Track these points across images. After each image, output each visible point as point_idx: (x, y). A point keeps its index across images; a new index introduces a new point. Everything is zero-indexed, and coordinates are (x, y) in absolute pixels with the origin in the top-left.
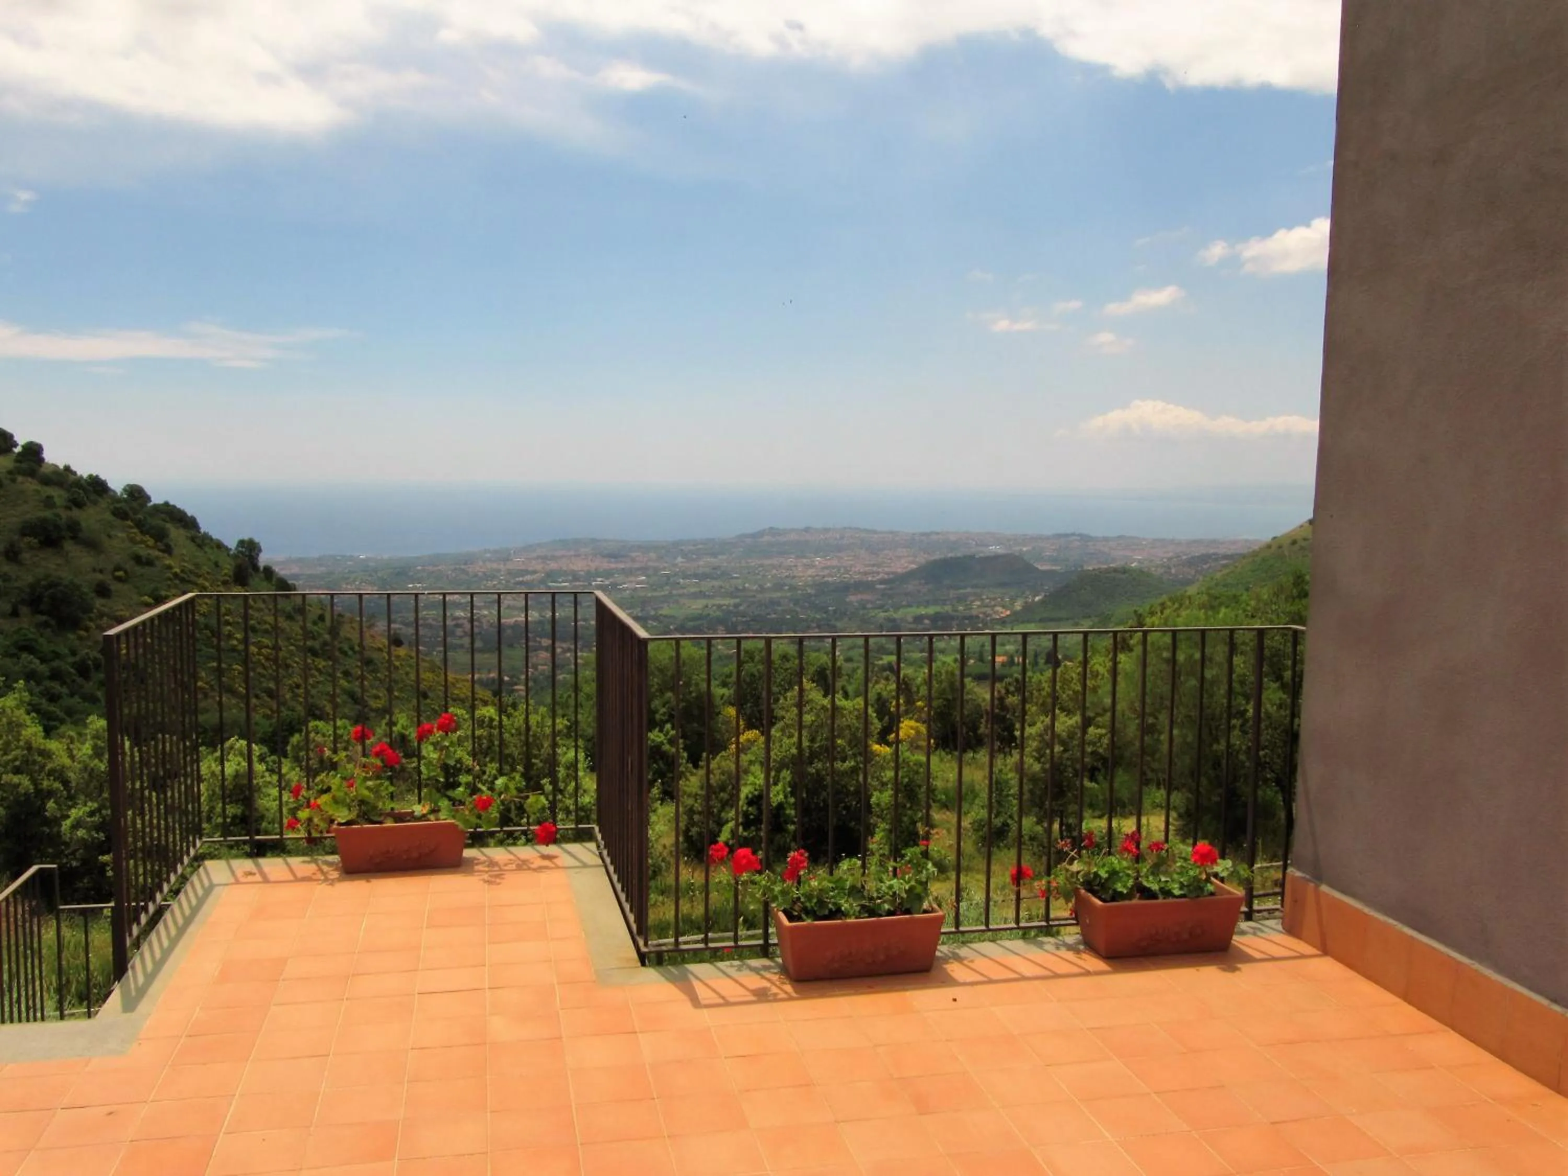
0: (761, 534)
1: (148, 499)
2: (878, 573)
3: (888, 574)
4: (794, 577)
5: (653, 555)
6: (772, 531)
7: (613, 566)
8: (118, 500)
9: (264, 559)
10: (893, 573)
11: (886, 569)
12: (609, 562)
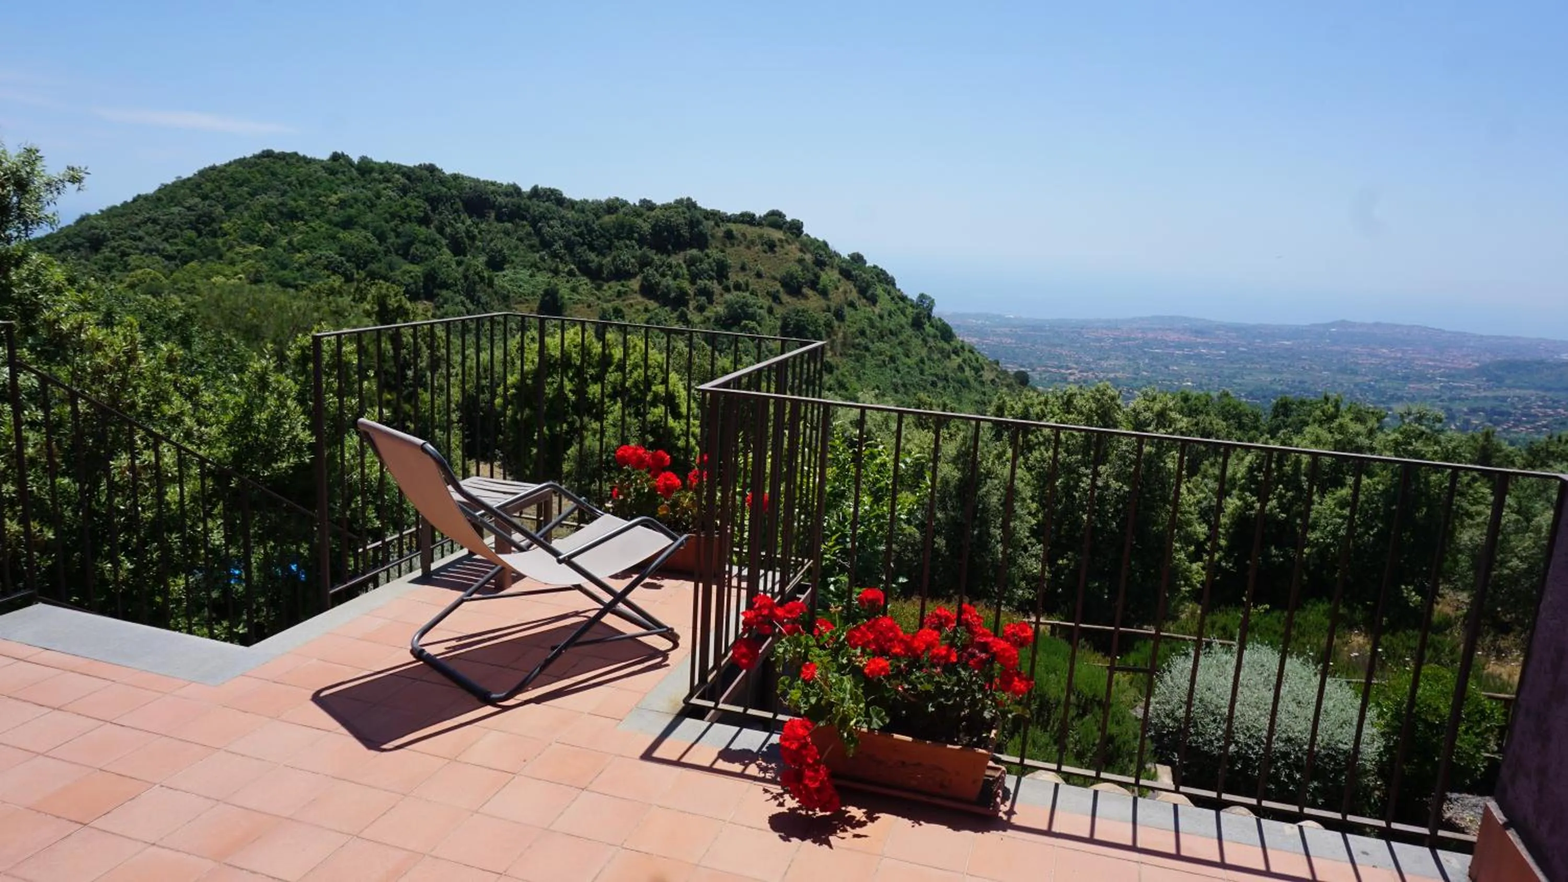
0: (1333, 325)
1: (865, 262)
2: (1440, 368)
3: (1450, 369)
4: (1357, 364)
5: (1234, 334)
6: (1343, 324)
7: (1199, 340)
8: (844, 261)
9: (936, 312)
10: (1455, 368)
11: (1448, 365)
12: (1197, 337)
